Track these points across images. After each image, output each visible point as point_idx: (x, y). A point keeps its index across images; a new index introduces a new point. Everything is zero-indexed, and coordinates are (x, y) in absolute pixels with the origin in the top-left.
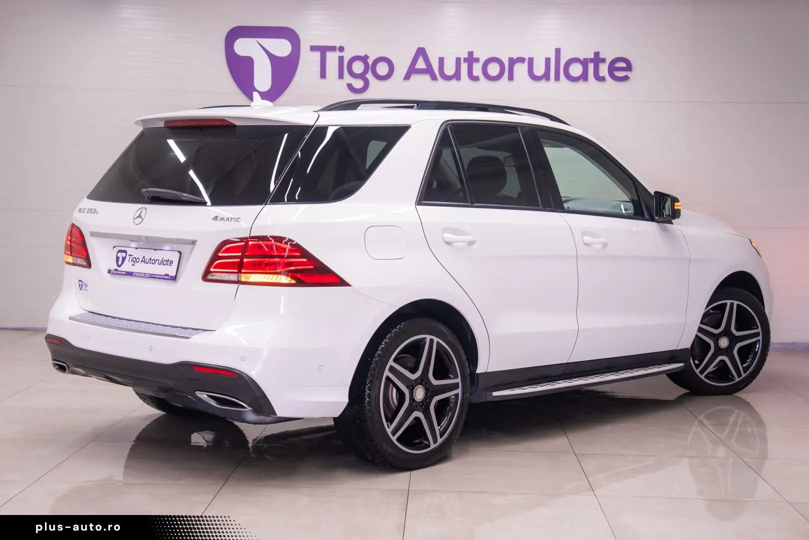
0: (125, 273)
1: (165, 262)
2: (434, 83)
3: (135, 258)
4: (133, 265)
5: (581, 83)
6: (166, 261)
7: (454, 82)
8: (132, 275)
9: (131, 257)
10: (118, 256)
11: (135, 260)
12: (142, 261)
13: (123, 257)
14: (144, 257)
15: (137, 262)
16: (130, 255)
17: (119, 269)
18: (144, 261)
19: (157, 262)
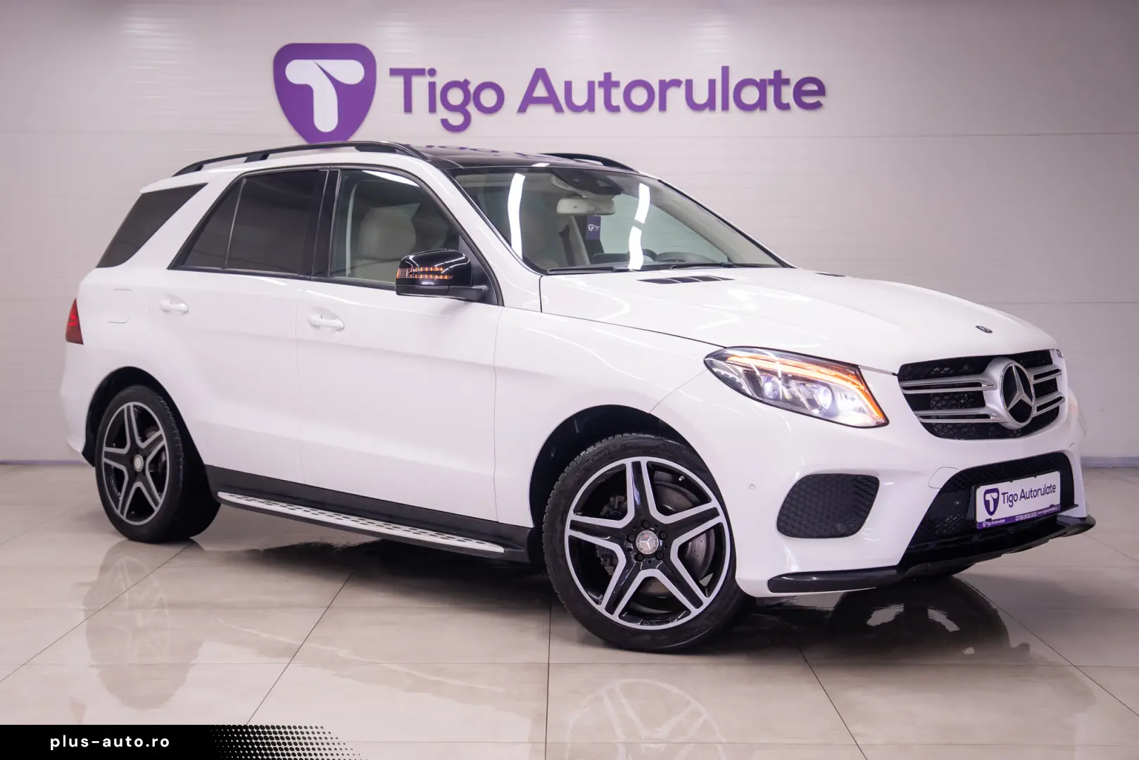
2: (559, 117)
5: (758, 113)
7: (586, 115)
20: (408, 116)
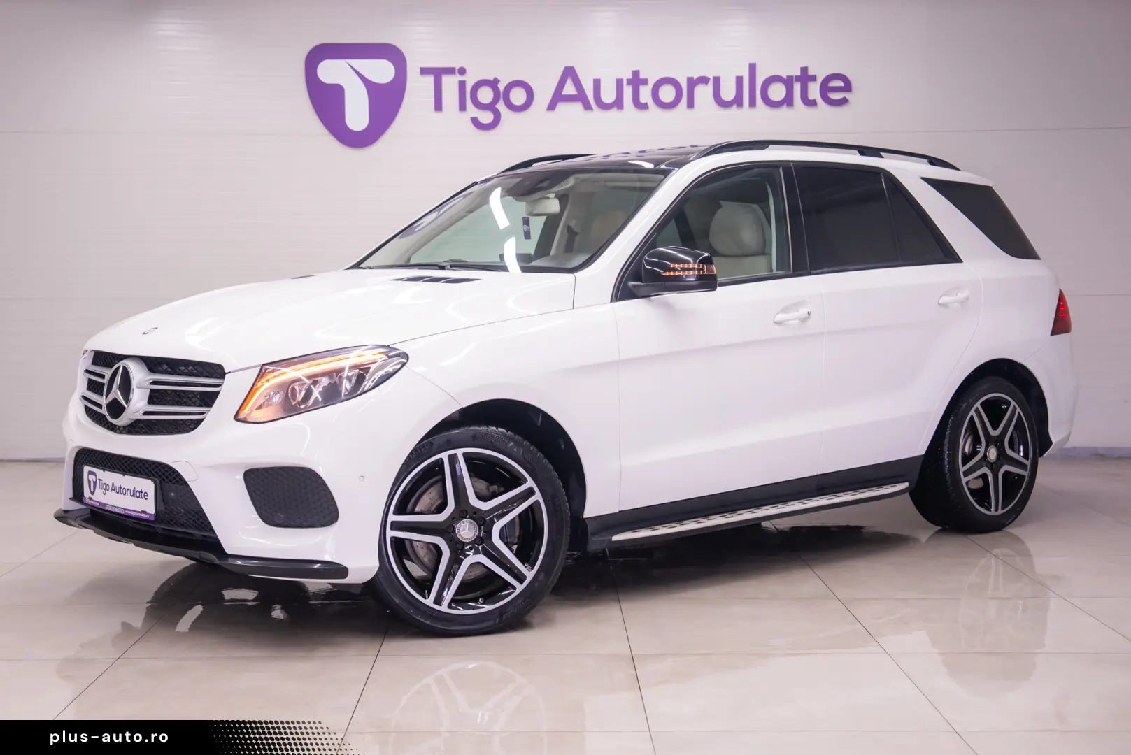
2: (589, 113)
5: (784, 110)
7: (614, 112)
20: (439, 114)
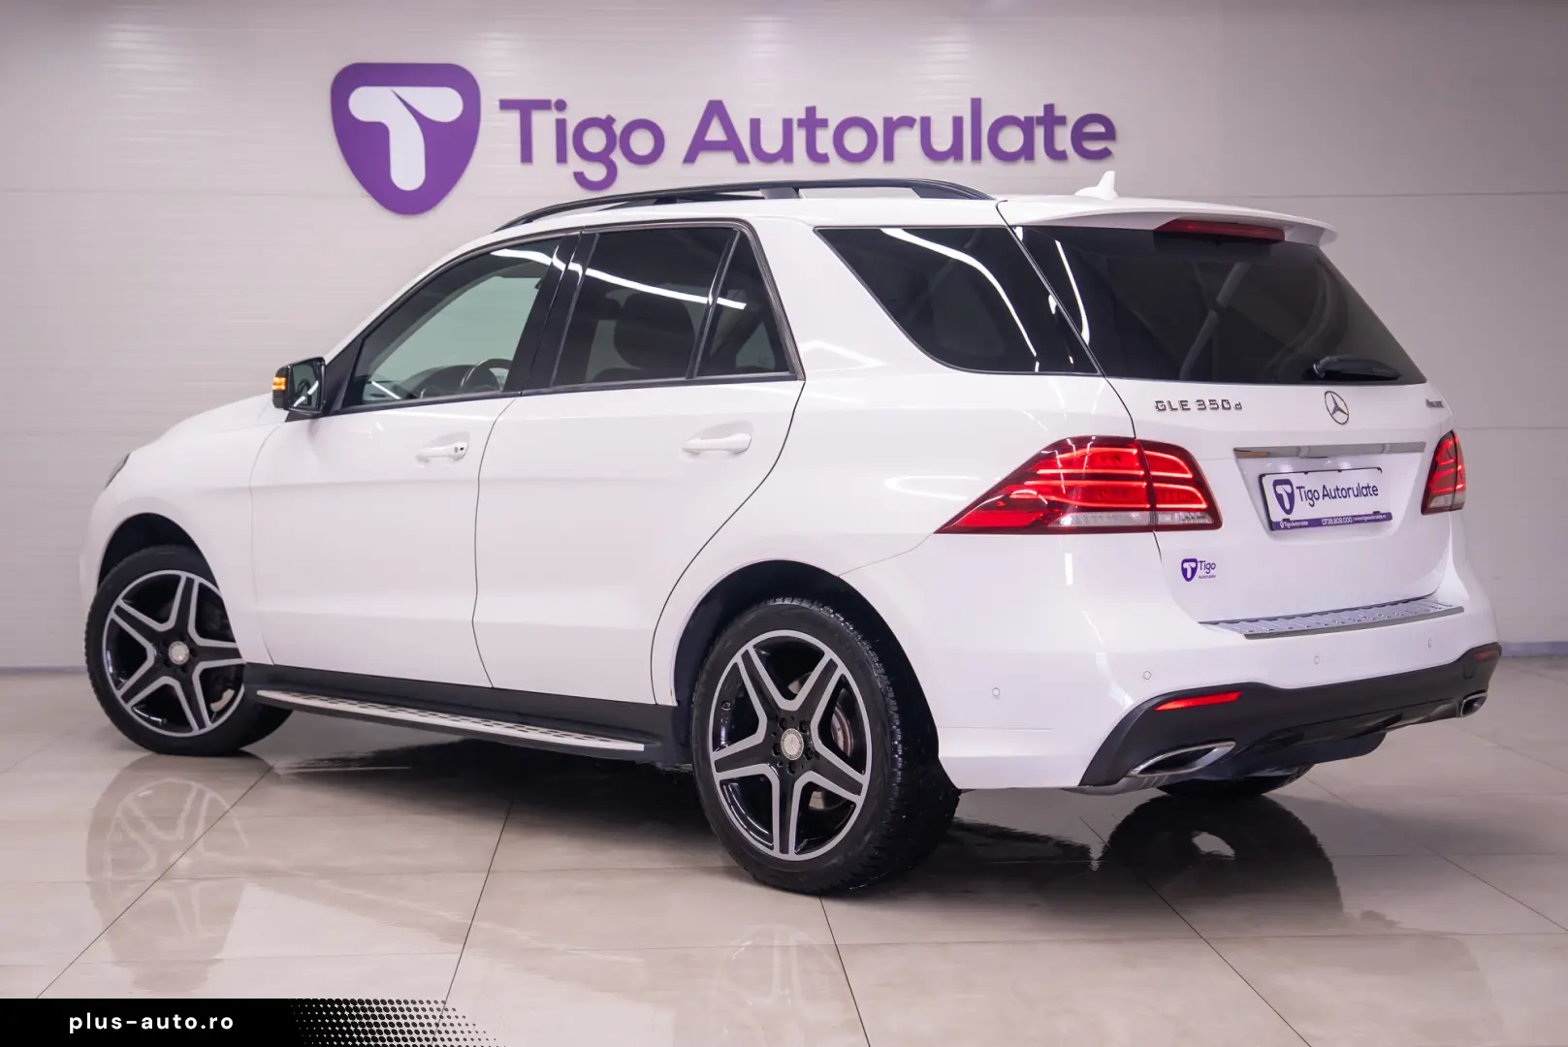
0: (1306, 523)
1: (1364, 491)
3: (1310, 491)
4: (1312, 506)
5: (1022, 165)
6: (1366, 488)
8: (1322, 525)
9: (1302, 490)
10: (1279, 492)
11: (1312, 496)
12: (1324, 496)
13: (1288, 494)
14: (1324, 487)
15: (1317, 499)
16: (1299, 488)
17: (1291, 517)
18: (1327, 495)
19: (1351, 491)
20: (527, 167)
